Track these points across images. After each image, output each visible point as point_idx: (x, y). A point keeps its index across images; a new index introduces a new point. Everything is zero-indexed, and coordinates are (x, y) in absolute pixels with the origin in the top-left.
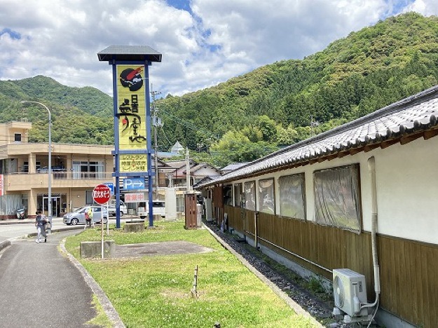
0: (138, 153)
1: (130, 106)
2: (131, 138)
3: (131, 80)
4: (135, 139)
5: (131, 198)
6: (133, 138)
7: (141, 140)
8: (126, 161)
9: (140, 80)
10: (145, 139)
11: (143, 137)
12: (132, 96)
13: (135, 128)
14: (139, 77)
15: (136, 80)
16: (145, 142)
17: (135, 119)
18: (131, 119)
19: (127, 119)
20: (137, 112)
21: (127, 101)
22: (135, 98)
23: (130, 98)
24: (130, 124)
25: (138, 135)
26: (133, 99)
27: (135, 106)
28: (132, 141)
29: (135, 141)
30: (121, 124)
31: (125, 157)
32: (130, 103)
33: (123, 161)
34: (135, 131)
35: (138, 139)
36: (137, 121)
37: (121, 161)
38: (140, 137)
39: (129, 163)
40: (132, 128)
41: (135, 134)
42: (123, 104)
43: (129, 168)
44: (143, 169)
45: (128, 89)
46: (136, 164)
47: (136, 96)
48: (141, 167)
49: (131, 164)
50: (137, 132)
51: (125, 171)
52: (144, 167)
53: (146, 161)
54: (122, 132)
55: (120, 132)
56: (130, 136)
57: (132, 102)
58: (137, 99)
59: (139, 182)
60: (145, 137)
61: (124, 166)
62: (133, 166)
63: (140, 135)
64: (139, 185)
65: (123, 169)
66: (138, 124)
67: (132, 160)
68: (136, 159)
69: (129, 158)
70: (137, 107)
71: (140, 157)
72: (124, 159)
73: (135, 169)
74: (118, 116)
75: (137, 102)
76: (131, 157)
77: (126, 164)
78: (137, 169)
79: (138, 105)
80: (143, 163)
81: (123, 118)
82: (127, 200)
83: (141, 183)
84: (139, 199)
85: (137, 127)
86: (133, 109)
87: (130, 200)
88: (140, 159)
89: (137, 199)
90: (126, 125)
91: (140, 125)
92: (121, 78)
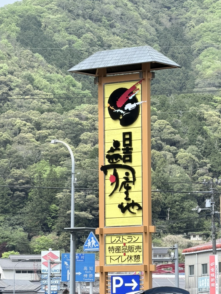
0: (130, 232)
1: (121, 153)
2: (121, 206)
3: (123, 108)
4: (129, 206)
6: (125, 205)
7: (135, 210)
8: (115, 245)
9: (134, 105)
10: (140, 208)
11: (137, 204)
12: (124, 134)
13: (128, 188)
14: (135, 100)
15: (129, 107)
16: (140, 213)
17: (127, 174)
18: (122, 173)
19: (116, 174)
20: (130, 161)
21: (116, 144)
22: (128, 137)
23: (120, 139)
24: (120, 182)
25: (131, 202)
26: (125, 140)
27: (128, 150)
28: (123, 211)
29: (127, 212)
30: (108, 182)
31: (114, 238)
32: (121, 147)
33: (111, 245)
34: (127, 193)
35: (131, 209)
36: (130, 176)
37: (107, 246)
38: (134, 204)
39: (118, 249)
40: (124, 190)
41: (127, 199)
42: (112, 150)
43: (118, 258)
44: (138, 260)
45: (118, 122)
46: (128, 251)
47: (130, 134)
48: (135, 256)
49: (121, 250)
50: (130, 197)
51: (113, 262)
52: (138, 255)
53: (141, 244)
54: (110, 196)
55: (107, 195)
56: (120, 203)
57: (124, 145)
58: (130, 139)
59: (132, 283)
60: (141, 205)
61: (111, 254)
62: (125, 254)
63: (133, 201)
64: (133, 286)
65: (111, 259)
66: (131, 182)
67: (122, 245)
68: (129, 242)
69: (119, 240)
70: (131, 153)
71: (134, 239)
72: (112, 243)
73: (127, 260)
74: (105, 169)
75: (130, 144)
76: (121, 239)
77: (115, 251)
78: (129, 258)
79: (132, 149)
80: (138, 249)
81: (110, 172)
83: (134, 284)
85: (130, 188)
86: (124, 157)
88: (134, 242)
90: (114, 185)
91: (134, 185)
92: (109, 105)
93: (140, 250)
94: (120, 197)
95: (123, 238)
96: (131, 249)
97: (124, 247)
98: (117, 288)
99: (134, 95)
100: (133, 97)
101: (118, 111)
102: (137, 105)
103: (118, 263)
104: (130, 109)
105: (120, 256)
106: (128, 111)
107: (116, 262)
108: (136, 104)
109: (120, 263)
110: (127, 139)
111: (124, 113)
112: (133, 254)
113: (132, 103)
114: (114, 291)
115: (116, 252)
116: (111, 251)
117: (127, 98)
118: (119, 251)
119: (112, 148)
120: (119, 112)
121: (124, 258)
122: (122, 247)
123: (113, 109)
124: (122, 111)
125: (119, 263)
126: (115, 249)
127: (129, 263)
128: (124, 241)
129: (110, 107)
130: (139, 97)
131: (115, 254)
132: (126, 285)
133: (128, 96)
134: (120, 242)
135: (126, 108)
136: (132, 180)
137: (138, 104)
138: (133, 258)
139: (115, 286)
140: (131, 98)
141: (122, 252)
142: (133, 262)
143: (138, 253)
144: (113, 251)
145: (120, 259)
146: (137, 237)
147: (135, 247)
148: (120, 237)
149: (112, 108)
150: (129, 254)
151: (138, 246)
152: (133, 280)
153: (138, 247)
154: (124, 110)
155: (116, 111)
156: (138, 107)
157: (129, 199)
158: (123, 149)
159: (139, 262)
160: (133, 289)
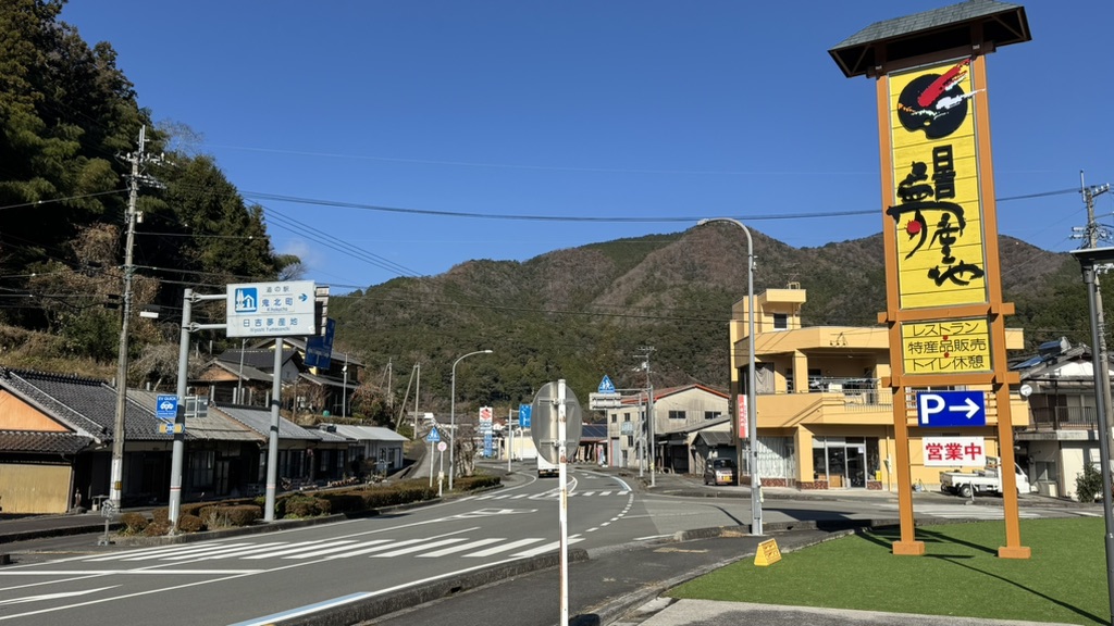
0: (958, 315)
1: (930, 182)
2: (933, 273)
3: (932, 107)
4: (950, 274)
5: (944, 452)
6: (942, 271)
7: (967, 275)
8: (923, 341)
9: (958, 99)
10: (978, 273)
11: (972, 268)
12: (937, 150)
13: (947, 243)
14: (957, 91)
15: (946, 103)
16: (980, 281)
17: (946, 217)
18: (932, 217)
19: (920, 219)
20: (952, 195)
21: (919, 169)
22: (944, 156)
23: (928, 160)
24: (931, 231)
25: (957, 263)
26: (936, 160)
27: (946, 178)
28: (939, 282)
29: (948, 281)
30: (903, 235)
31: (919, 328)
32: (930, 171)
33: (914, 341)
34: (946, 251)
35: (957, 275)
36: (953, 220)
37: (906, 343)
38: (963, 267)
39: (931, 347)
40: (938, 245)
41: (948, 260)
42: (910, 179)
43: (932, 363)
44: (979, 365)
45: (921, 134)
46: (954, 349)
47: (948, 149)
48: (971, 358)
49: (938, 348)
50: (952, 254)
51: (919, 370)
52: (979, 356)
53: (986, 337)
54: (908, 257)
55: (902, 257)
56: (934, 267)
57: (936, 168)
58: (949, 158)
59: (966, 404)
60: (980, 267)
61: (916, 355)
62: (946, 355)
63: (962, 262)
64: (967, 412)
65: (915, 363)
66: (955, 230)
67: (941, 338)
68: (955, 334)
69: (932, 330)
70: (953, 180)
71: (966, 328)
72: (915, 336)
73: (952, 364)
74: (895, 212)
75: (950, 166)
76: (937, 329)
77: (923, 350)
78: (957, 362)
79: (954, 174)
80: (978, 346)
81: (908, 217)
82: (930, 458)
83: (971, 408)
84: (970, 455)
85: (954, 239)
86: (938, 189)
87: (940, 458)
88: (967, 333)
89: (964, 456)
90: (918, 238)
91: (961, 233)
92: (901, 106)
93: (982, 347)
94: (932, 256)
95: (940, 328)
96: (960, 345)
97: (943, 343)
98: (930, 416)
99: (956, 83)
100: (954, 86)
101: (921, 113)
102: (961, 98)
103: (931, 371)
104: (948, 108)
105: (936, 359)
106: (943, 109)
107: (928, 370)
109: (937, 370)
110: (943, 159)
111: (934, 115)
112: (965, 354)
113: (953, 97)
114: (925, 420)
115: (927, 351)
116: (914, 350)
117: (941, 88)
118: (932, 349)
119: (909, 176)
120: (924, 115)
121: (945, 362)
122: (939, 343)
123: (910, 110)
124: (930, 113)
125: (934, 371)
126: (924, 347)
127: (959, 369)
128: (944, 332)
129: (904, 108)
130: (965, 86)
131: (923, 355)
132: (952, 408)
133: (942, 86)
134: (936, 335)
135: (939, 106)
136: (957, 225)
137: (965, 96)
138: (966, 362)
139: (926, 411)
140: (948, 88)
141: (941, 351)
142: (966, 369)
143: (977, 352)
144: (919, 350)
145: (936, 363)
146: (973, 323)
147: (970, 343)
148: (934, 325)
149: (907, 110)
150: (958, 354)
151: (978, 340)
152: (968, 401)
153: (977, 342)
154: (934, 110)
155: (916, 113)
156: (965, 101)
157: (953, 259)
158: (933, 178)
159: (981, 369)
160: (969, 416)
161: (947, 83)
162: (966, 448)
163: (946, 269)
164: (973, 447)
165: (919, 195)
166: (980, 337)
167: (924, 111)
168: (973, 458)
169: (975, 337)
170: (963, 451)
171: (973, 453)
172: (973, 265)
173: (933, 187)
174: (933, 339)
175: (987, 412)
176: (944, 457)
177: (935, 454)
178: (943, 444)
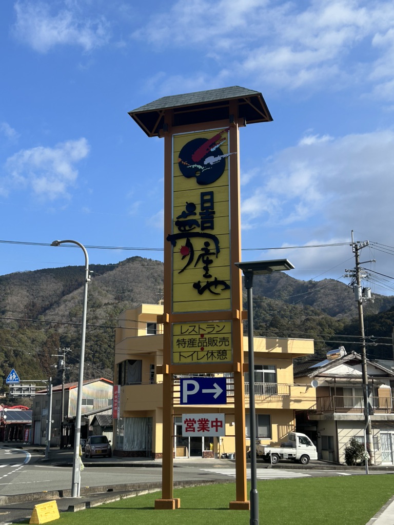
0: (211, 319)
1: (197, 217)
2: (197, 286)
4: (208, 287)
5: (196, 426)
6: (203, 285)
7: (219, 289)
8: (187, 338)
9: (219, 158)
10: (226, 287)
11: (223, 283)
12: (203, 195)
13: (208, 262)
14: (218, 152)
15: (211, 160)
16: (227, 294)
17: (207, 244)
18: (198, 244)
19: (189, 245)
20: (212, 228)
21: (191, 207)
23: (196, 200)
24: (197, 255)
25: (212, 279)
26: (203, 201)
27: (208, 216)
28: (201, 292)
29: (206, 292)
30: (178, 256)
31: (185, 327)
32: (198, 210)
33: (181, 338)
34: (206, 269)
35: (212, 288)
36: (212, 247)
37: (175, 339)
38: (217, 283)
39: (192, 343)
40: (201, 265)
41: (207, 276)
42: (184, 215)
43: (192, 355)
44: (224, 357)
45: (194, 181)
46: (208, 345)
47: (211, 194)
48: (219, 352)
49: (197, 344)
50: (210, 273)
51: (183, 360)
52: (224, 350)
53: (229, 336)
54: (179, 273)
55: (176, 273)
56: (196, 281)
57: (203, 208)
58: (211, 201)
59: (215, 388)
60: (228, 283)
61: (181, 349)
62: (202, 349)
63: (216, 278)
64: (215, 394)
65: (180, 355)
66: (213, 254)
67: (199, 336)
68: (209, 333)
69: (193, 330)
70: (213, 218)
71: (217, 329)
72: (182, 334)
73: (206, 357)
74: (172, 239)
75: (212, 207)
76: (197, 329)
77: (186, 345)
78: (209, 355)
79: (214, 213)
80: (224, 343)
81: (182, 243)
82: (187, 431)
83: (218, 391)
84: (215, 428)
85: (211, 262)
86: (203, 223)
87: (194, 431)
88: (218, 332)
89: (211, 429)
90: (187, 258)
91: (217, 257)
92: (180, 160)
93: (227, 343)
94: (196, 274)
95: (199, 328)
96: (212, 342)
97: (200, 340)
98: (189, 397)
99: (218, 146)
100: (217, 149)
101: (193, 166)
102: (222, 158)
104: (212, 164)
105: (195, 352)
106: (209, 165)
107: (189, 360)
108: (221, 156)
109: (195, 360)
110: (207, 201)
111: (202, 168)
112: (215, 348)
113: (215, 156)
114: (185, 401)
115: (189, 346)
116: (180, 345)
117: (208, 149)
118: (193, 345)
119: (184, 212)
120: (196, 168)
121: (201, 354)
122: (198, 340)
123: (187, 164)
124: (200, 167)
125: (193, 361)
126: (187, 343)
127: (210, 360)
128: (202, 332)
129: (183, 162)
130: (224, 149)
131: (187, 349)
132: (204, 391)
133: (209, 148)
134: (196, 333)
135: (206, 163)
136: (214, 251)
137: (223, 156)
138: (215, 355)
139: (187, 393)
140: (212, 150)
141: (198, 346)
142: (215, 360)
143: (223, 348)
144: (184, 345)
145: (195, 355)
146: (222, 325)
147: (218, 340)
148: (195, 326)
149: (184, 164)
150: (210, 348)
151: (224, 338)
152: (215, 385)
153: (224, 340)
154: (202, 165)
155: (190, 166)
156: (223, 160)
157: (210, 276)
158: (200, 214)
159: (226, 360)
160: (215, 397)
161: (212, 146)
162: (212, 422)
163: (205, 284)
164: (217, 421)
165: (190, 227)
166: (226, 336)
167: (195, 166)
168: (217, 431)
169: (222, 336)
170: (210, 425)
171: (217, 426)
172: (223, 281)
173: (200, 221)
174: (194, 337)
175: (229, 394)
176: (196, 429)
177: (190, 428)
178: (197, 419)
